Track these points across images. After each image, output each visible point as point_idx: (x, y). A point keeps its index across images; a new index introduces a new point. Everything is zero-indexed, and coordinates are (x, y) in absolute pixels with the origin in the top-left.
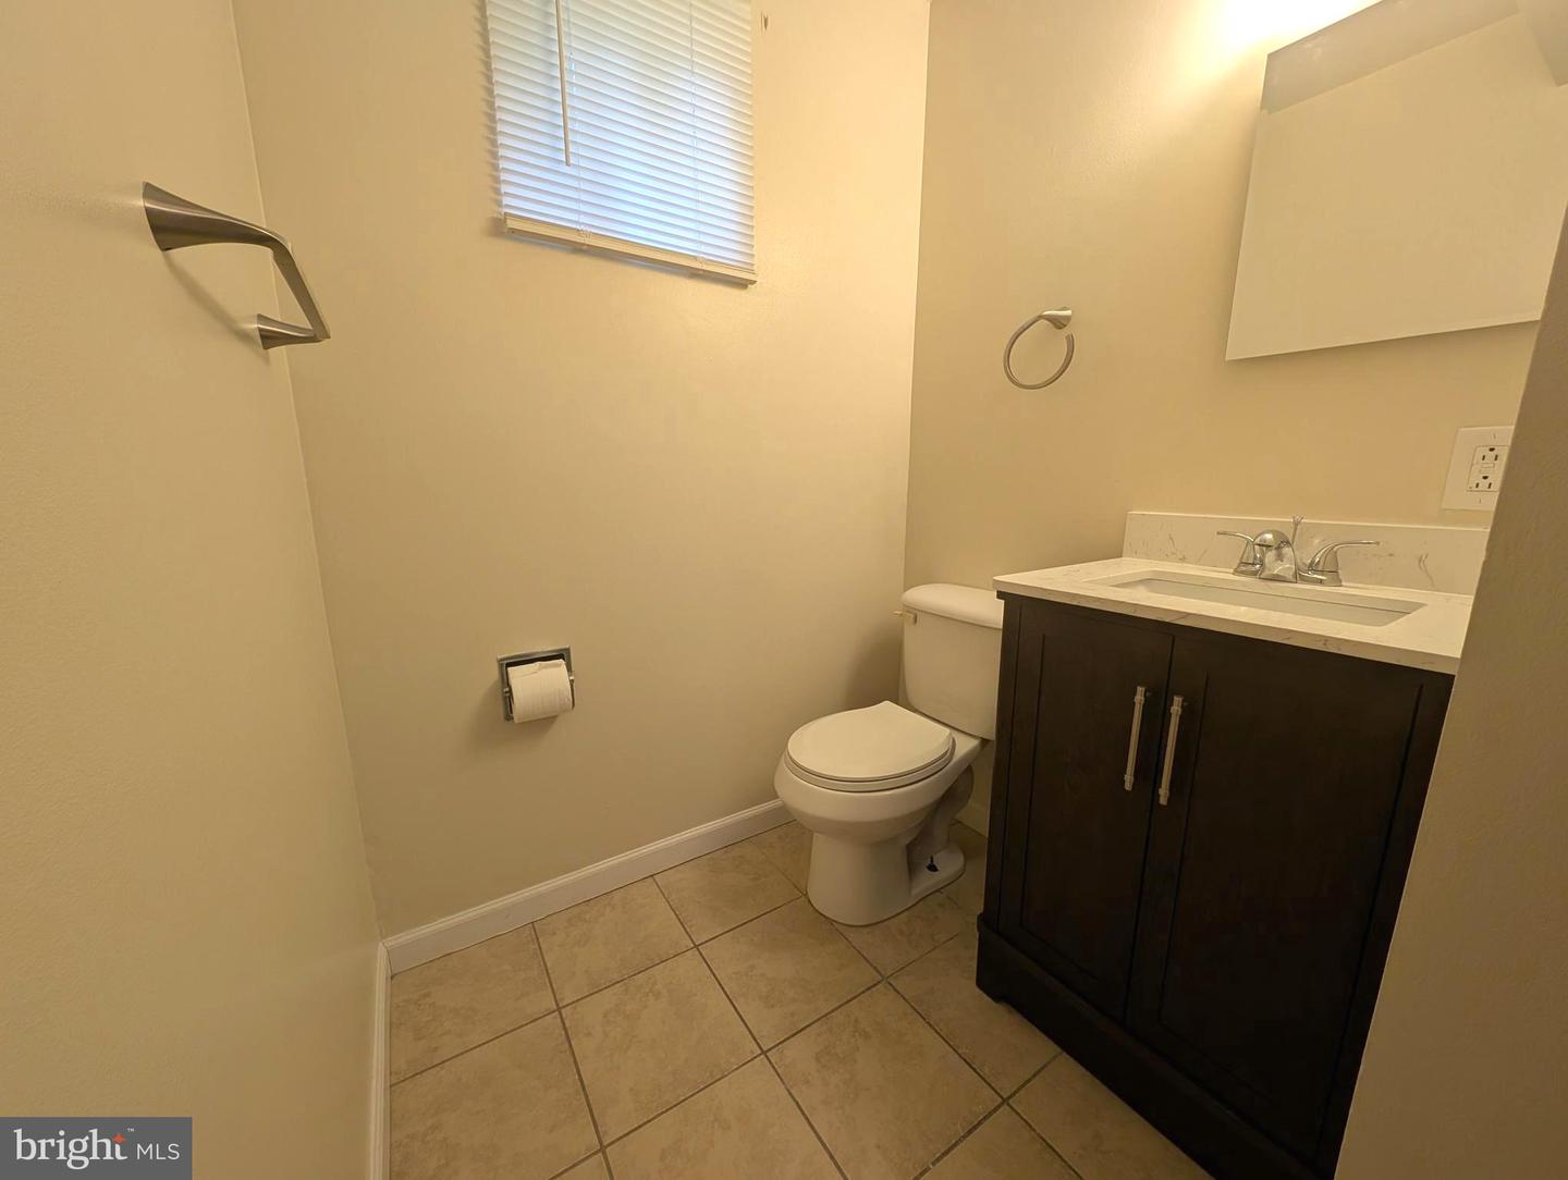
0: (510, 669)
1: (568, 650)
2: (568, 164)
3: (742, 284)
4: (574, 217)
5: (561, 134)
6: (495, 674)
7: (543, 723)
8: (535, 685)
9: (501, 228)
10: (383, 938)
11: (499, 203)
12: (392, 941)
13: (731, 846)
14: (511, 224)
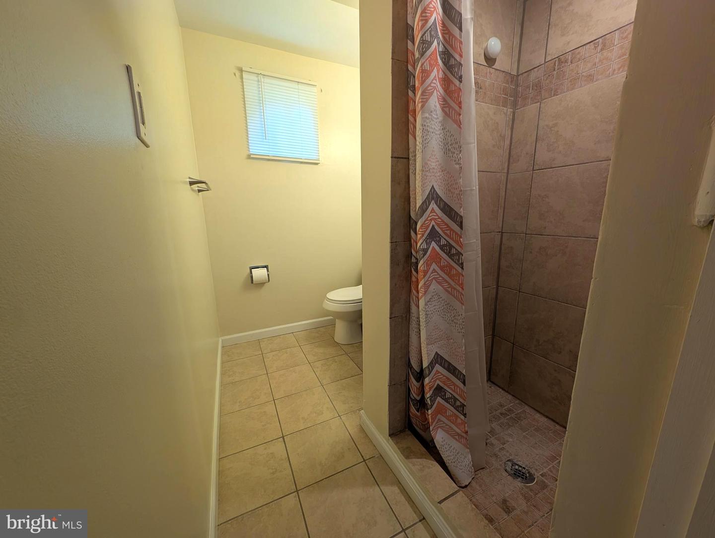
0: (253, 270)
1: (268, 266)
2: (266, 139)
3: (317, 164)
4: (268, 152)
5: (264, 135)
6: (249, 271)
7: (261, 284)
8: (259, 274)
9: (249, 157)
10: (221, 336)
11: (249, 151)
12: (223, 338)
13: (317, 327)
14: (252, 156)
